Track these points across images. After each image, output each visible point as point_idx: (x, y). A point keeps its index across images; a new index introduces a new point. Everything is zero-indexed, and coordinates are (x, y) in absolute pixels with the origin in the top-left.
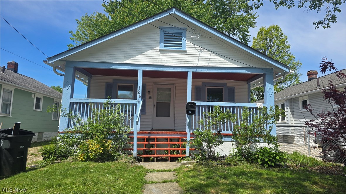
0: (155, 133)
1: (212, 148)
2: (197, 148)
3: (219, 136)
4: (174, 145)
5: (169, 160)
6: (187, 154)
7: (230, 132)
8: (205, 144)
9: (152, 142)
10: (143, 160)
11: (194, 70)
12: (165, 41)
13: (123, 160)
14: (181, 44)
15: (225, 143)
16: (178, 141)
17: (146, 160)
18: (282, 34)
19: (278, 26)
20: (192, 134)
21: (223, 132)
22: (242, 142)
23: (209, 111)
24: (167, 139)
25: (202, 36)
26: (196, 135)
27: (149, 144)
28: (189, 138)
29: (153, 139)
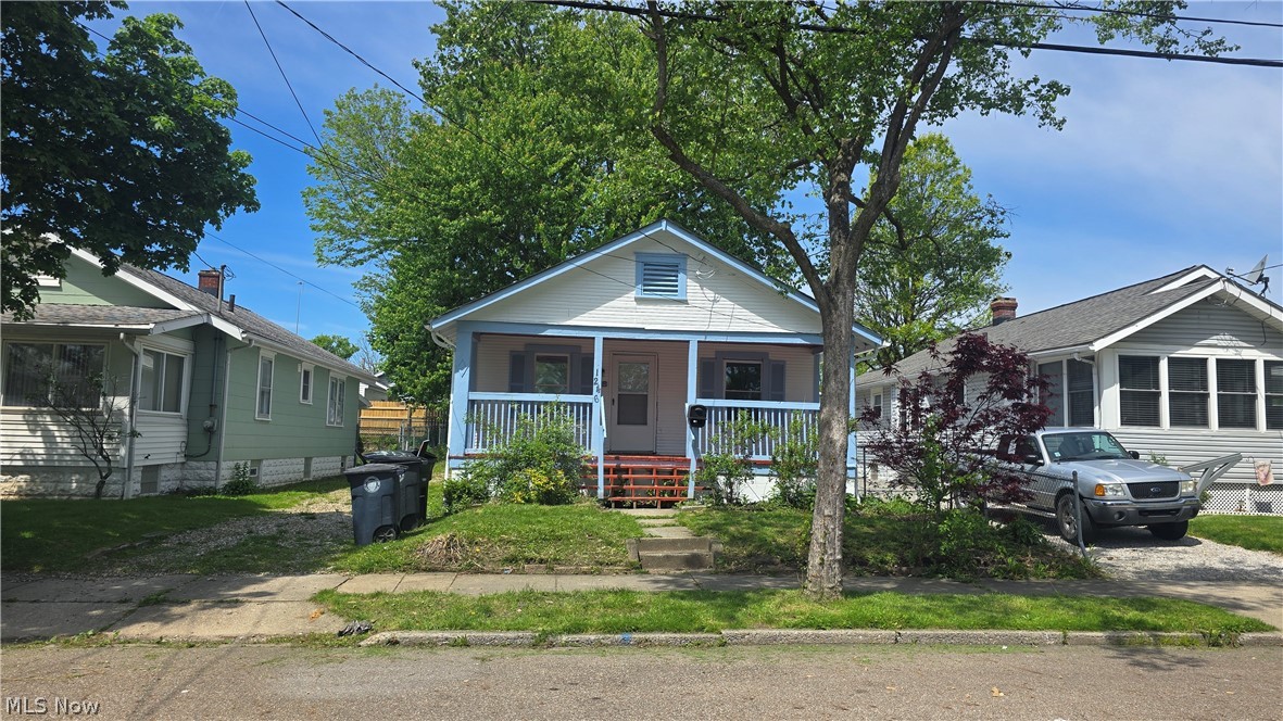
0: (628, 459)
1: (734, 487)
2: (707, 487)
3: (748, 464)
4: (665, 480)
5: (659, 506)
6: (691, 494)
7: (767, 458)
8: (722, 479)
9: (624, 476)
10: (613, 505)
11: (702, 338)
12: (645, 280)
13: (584, 502)
14: (677, 286)
15: (756, 478)
16: (672, 473)
17: (619, 505)
18: (956, 162)
19: (944, 138)
20: (699, 461)
21: (755, 458)
22: (786, 474)
23: (729, 418)
24: (650, 471)
25: (717, 273)
26: (706, 463)
27: (619, 478)
28: (693, 467)
29: (626, 471)
